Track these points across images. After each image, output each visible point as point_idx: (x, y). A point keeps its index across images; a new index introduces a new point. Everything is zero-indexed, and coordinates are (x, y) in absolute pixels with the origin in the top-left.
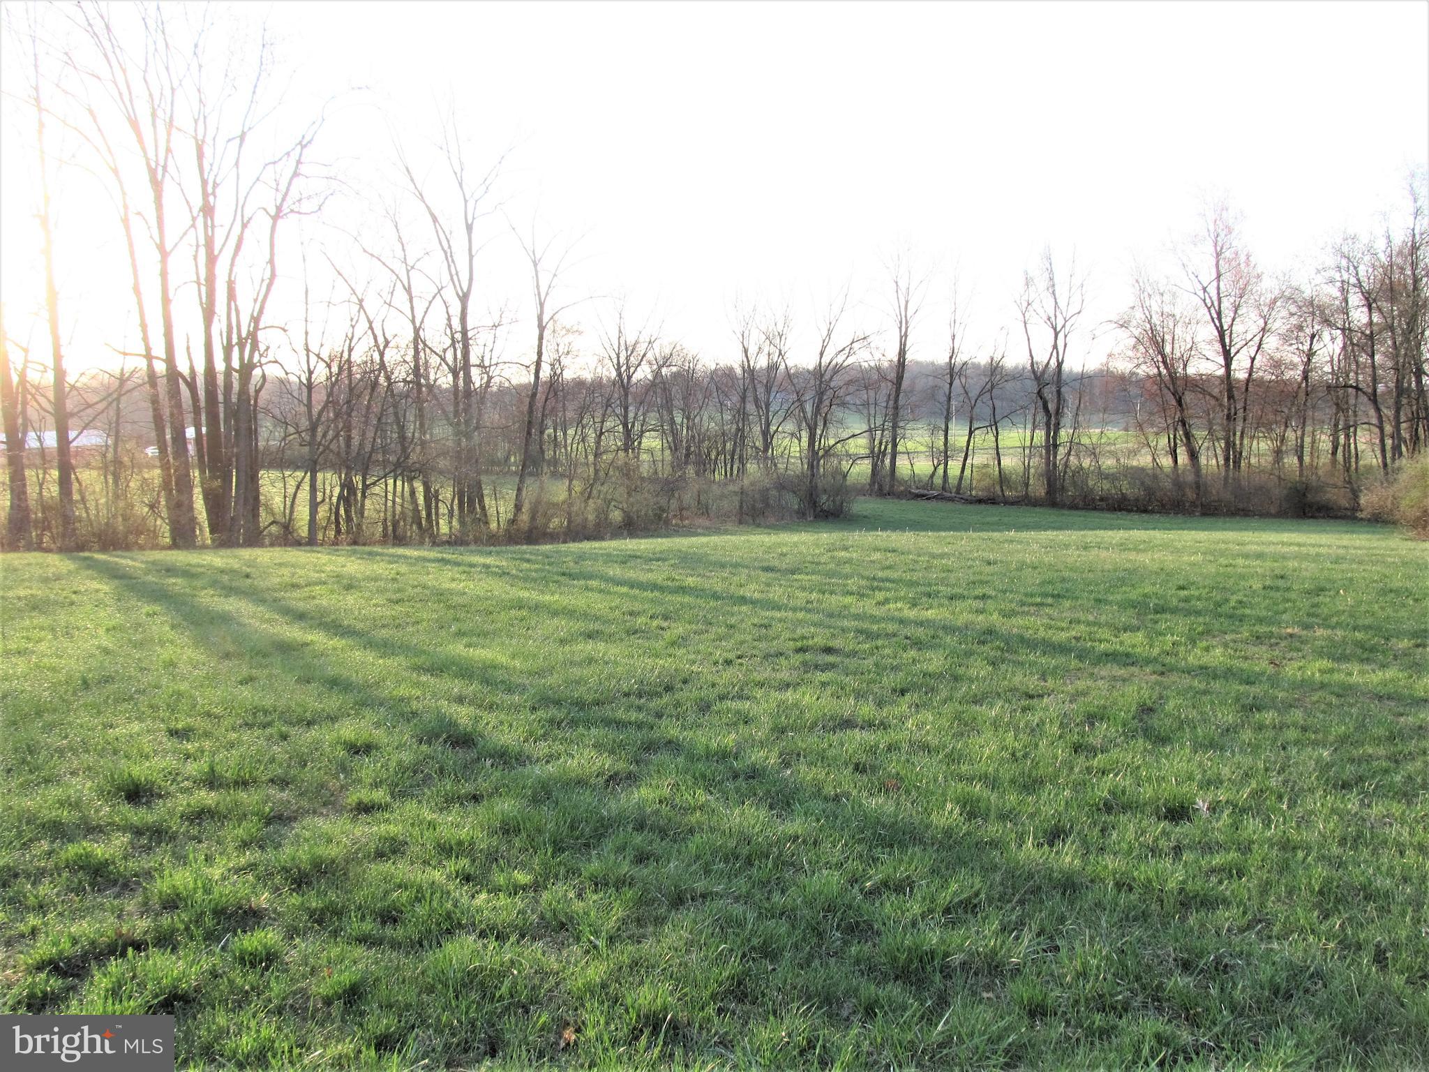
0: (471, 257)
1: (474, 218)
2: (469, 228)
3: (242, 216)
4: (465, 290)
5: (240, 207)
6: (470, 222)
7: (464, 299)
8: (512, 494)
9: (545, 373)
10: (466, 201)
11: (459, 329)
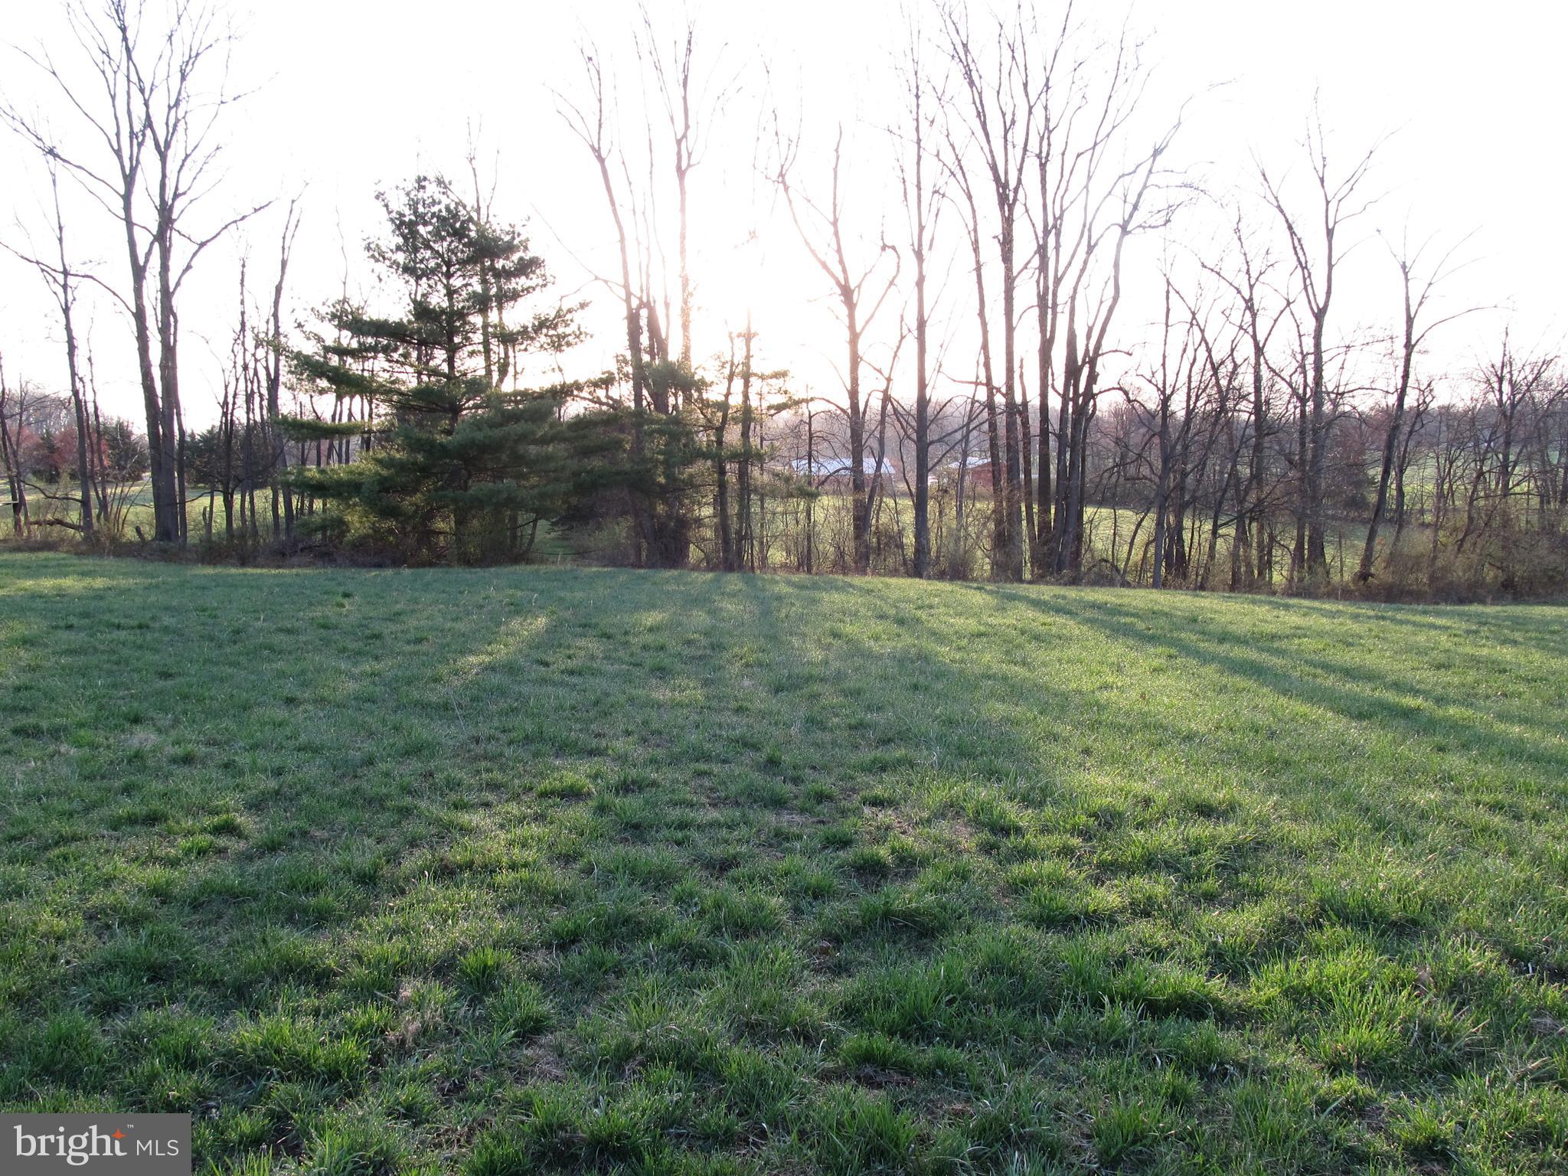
0: (1331, 266)
1: (1335, 223)
2: (1330, 233)
3: (1090, 237)
4: (1321, 306)
5: (1087, 228)
6: (1330, 227)
7: (1320, 315)
8: (1362, 545)
9: (1410, 401)
10: (1328, 203)
11: (1312, 350)
